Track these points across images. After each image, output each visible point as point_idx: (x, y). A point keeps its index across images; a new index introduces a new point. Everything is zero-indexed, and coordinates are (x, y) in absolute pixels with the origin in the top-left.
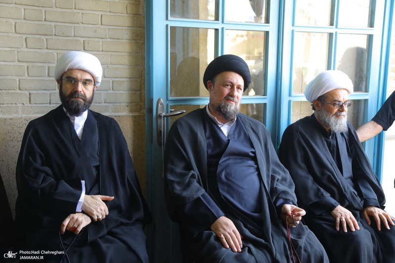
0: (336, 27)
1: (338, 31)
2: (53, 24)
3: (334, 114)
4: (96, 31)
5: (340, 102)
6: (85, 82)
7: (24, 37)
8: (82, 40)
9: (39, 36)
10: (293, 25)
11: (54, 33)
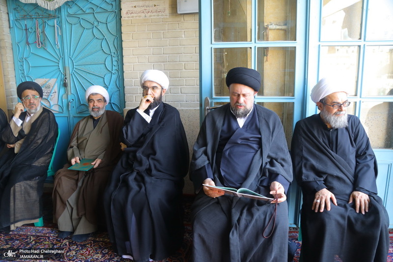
0: (365, 40)
1: (366, 44)
2: (167, 55)
3: (334, 114)
4: (192, 57)
5: (339, 103)
6: (153, 88)
7: (152, 64)
8: (183, 63)
9: (160, 63)
10: (319, 41)
11: (168, 60)
